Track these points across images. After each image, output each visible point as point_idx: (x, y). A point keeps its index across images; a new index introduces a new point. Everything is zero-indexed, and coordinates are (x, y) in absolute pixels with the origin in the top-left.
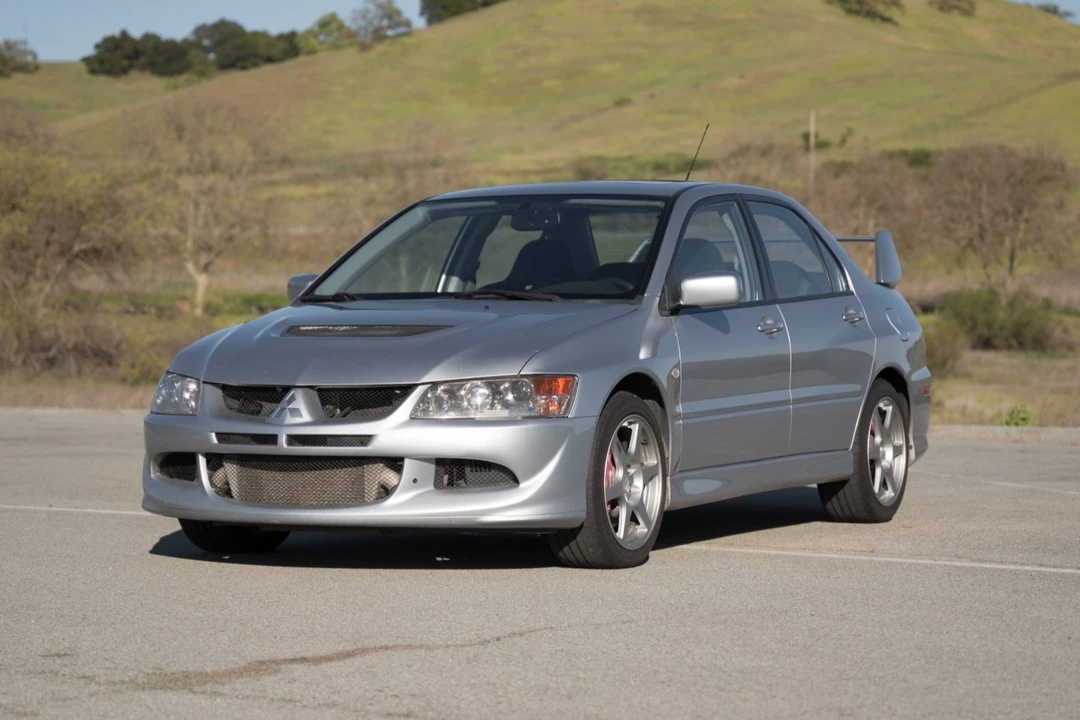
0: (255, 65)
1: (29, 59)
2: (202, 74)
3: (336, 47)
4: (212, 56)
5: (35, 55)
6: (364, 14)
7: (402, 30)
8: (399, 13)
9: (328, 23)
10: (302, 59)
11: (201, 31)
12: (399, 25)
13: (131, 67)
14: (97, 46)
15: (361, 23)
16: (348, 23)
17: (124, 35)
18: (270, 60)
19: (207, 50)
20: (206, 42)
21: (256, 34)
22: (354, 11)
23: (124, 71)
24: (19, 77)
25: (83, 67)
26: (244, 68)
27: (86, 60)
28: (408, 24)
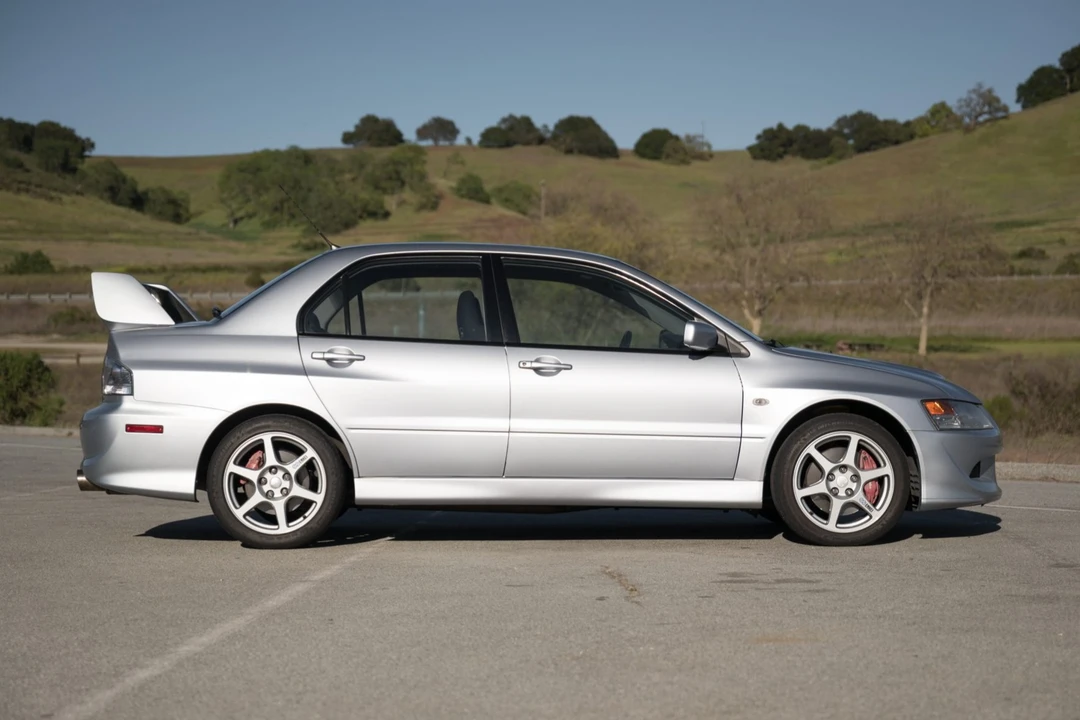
0: (885, 146)
1: (705, 149)
2: (841, 157)
3: (945, 130)
4: (851, 142)
5: (709, 146)
6: (968, 102)
7: (1000, 114)
8: (998, 100)
9: (940, 111)
10: (917, 141)
11: (843, 121)
12: (998, 110)
13: (785, 153)
14: (759, 137)
15: (966, 110)
16: (954, 110)
17: (781, 127)
18: (897, 143)
19: (847, 137)
20: (846, 131)
21: (886, 122)
22: (960, 100)
23: (780, 156)
24: (697, 164)
25: (748, 155)
26: (875, 149)
27: (750, 149)
28: (1005, 109)
